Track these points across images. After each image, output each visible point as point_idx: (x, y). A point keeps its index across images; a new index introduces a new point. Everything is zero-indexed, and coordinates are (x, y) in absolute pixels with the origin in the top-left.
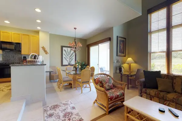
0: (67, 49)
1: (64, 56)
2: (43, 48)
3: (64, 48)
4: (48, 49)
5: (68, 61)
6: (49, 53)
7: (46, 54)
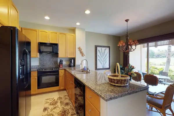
0: (101, 49)
1: (98, 58)
2: (80, 49)
3: (98, 48)
4: (84, 51)
5: (102, 64)
6: (85, 55)
7: (82, 56)
